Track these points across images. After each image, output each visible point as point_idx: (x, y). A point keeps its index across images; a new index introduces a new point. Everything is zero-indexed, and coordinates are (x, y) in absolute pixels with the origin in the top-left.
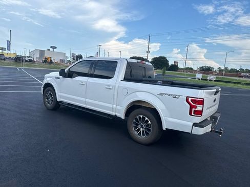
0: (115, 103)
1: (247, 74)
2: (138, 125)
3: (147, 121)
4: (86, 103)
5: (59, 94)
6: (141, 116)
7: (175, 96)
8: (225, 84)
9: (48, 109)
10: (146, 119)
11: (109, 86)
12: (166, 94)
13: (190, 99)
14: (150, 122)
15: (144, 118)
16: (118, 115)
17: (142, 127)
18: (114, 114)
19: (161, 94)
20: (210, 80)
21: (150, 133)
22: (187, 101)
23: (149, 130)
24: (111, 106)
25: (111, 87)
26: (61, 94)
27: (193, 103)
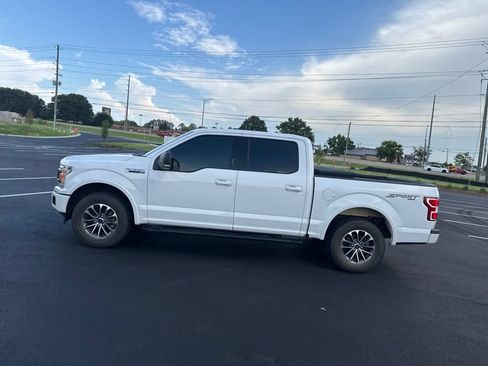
0: (307, 214)
3: (368, 237)
5: (144, 207)
6: (358, 231)
7: (410, 198)
10: (366, 234)
11: (294, 186)
12: (397, 196)
13: (428, 200)
14: (372, 239)
15: (362, 234)
16: (312, 234)
17: (357, 247)
18: (303, 233)
19: (392, 196)
21: (372, 254)
22: (425, 203)
23: (370, 250)
24: (299, 220)
25: (298, 188)
26: (151, 207)
27: (431, 204)
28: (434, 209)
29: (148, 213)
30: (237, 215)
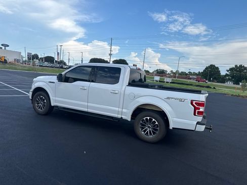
0: (121, 106)
1: (195, 77)
2: (144, 125)
3: (154, 122)
4: (88, 107)
5: (54, 98)
6: (148, 118)
7: (181, 100)
8: (179, 85)
9: (39, 114)
10: (154, 120)
11: (114, 91)
12: (172, 98)
13: (194, 102)
14: (157, 123)
15: (151, 120)
16: (124, 117)
17: (149, 127)
18: (119, 116)
19: (168, 98)
20: (167, 82)
21: (157, 132)
23: (156, 130)
24: (117, 109)
25: (117, 92)
26: (57, 99)
27: (196, 105)
28: (199, 109)
29: (56, 101)
30: (89, 104)
